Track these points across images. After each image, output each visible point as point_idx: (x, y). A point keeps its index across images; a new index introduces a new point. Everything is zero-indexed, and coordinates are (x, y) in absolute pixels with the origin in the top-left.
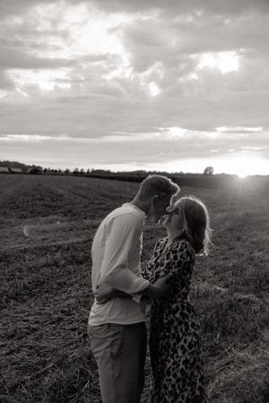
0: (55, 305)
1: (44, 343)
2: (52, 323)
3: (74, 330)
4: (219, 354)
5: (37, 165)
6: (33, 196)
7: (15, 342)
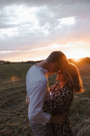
0: (17, 109)
1: (13, 124)
2: (16, 116)
3: (24, 117)
4: (79, 121)
6: (8, 71)
7: (2, 125)
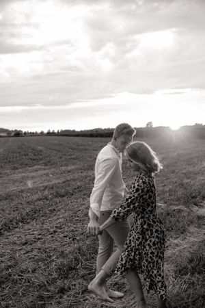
0: (50, 224)
2: (50, 234)
3: (65, 237)
5: (18, 130)
6: (20, 153)
7: (28, 247)
